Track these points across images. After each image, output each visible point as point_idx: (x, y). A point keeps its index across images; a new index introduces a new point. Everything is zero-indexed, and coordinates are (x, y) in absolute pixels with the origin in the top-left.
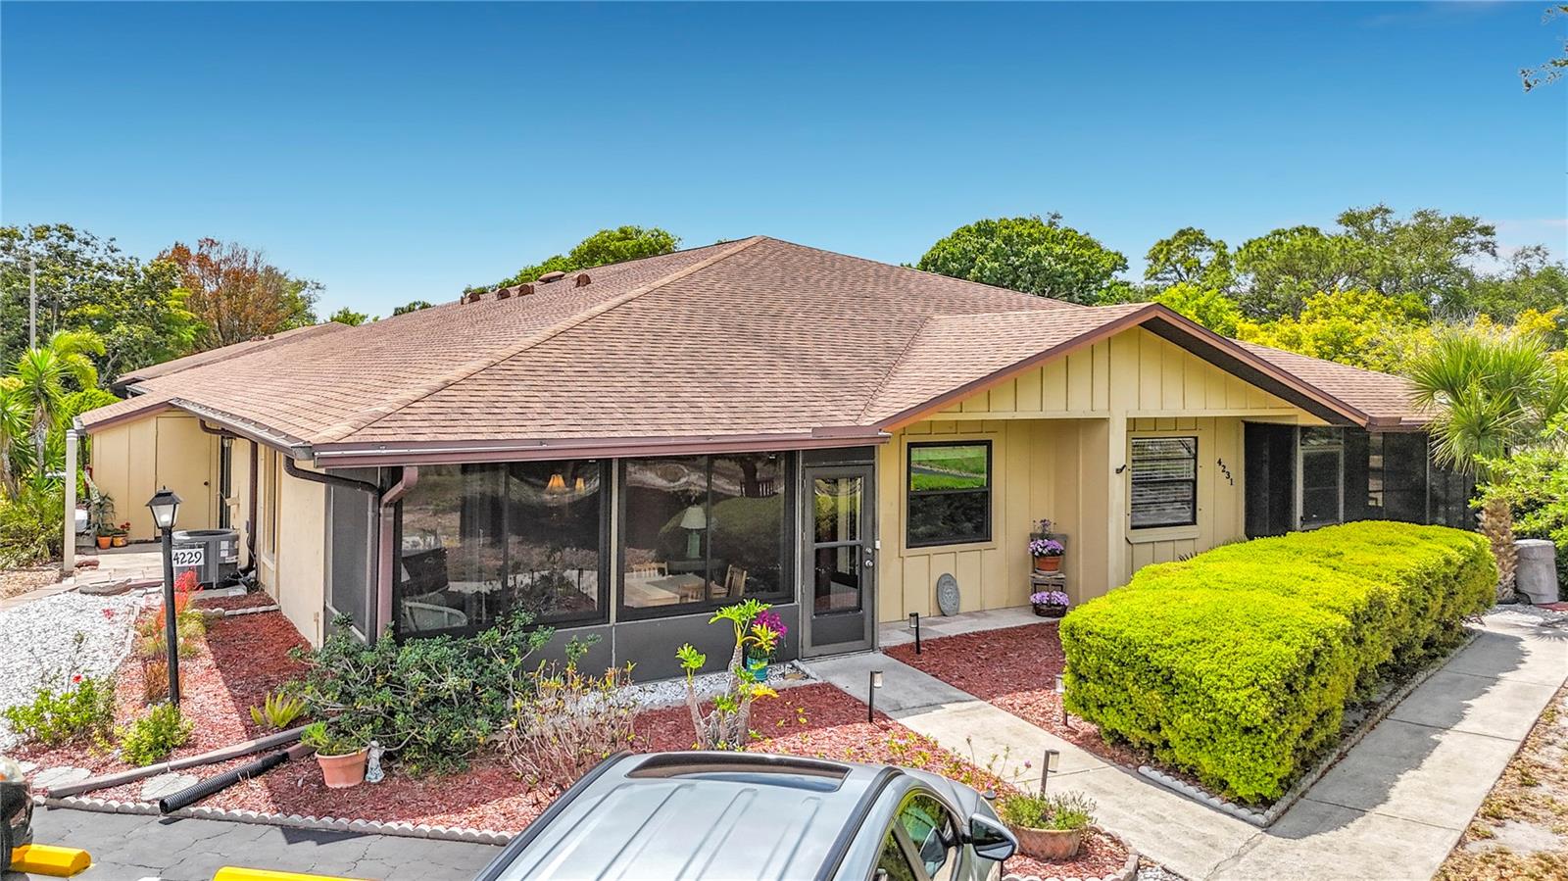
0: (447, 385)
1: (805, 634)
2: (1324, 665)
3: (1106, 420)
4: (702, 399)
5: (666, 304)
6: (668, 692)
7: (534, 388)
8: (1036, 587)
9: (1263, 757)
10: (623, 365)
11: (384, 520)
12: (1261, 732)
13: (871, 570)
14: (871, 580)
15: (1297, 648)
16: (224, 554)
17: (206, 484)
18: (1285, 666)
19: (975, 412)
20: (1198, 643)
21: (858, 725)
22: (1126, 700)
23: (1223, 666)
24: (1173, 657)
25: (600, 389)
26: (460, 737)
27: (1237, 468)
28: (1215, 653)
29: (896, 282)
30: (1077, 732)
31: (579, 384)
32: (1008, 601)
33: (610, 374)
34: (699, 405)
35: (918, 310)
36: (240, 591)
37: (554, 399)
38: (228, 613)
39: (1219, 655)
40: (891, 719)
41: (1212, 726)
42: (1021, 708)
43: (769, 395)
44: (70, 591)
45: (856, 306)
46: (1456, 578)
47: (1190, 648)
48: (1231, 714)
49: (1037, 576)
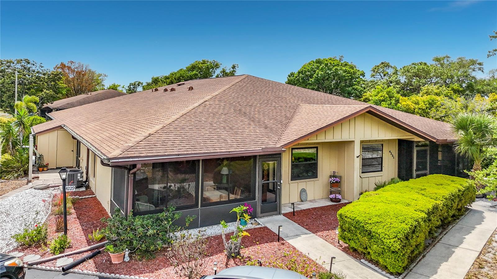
0: (150, 135)
1: (259, 210)
2: (418, 230)
3: (353, 141)
4: (228, 138)
5: (217, 102)
6: (216, 229)
7: (176, 135)
8: (331, 193)
9: (398, 261)
10: (204, 126)
11: (130, 178)
12: (397, 253)
13: (279, 190)
14: (279, 192)
15: (409, 226)
16: (79, 178)
17: (72, 151)
18: (405, 232)
19: (313, 140)
20: (379, 223)
21: (275, 243)
22: (357, 239)
23: (386, 231)
24: (371, 227)
25: (196, 135)
26: (153, 248)
27: (396, 153)
28: (384, 226)
29: (289, 92)
30: (342, 246)
31: (190, 133)
32: (323, 196)
33: (200, 129)
34: (227, 140)
35: (296, 102)
36: (83, 189)
37: (182, 139)
38: (80, 198)
39: (385, 227)
40: (285, 241)
41: (383, 250)
42: (325, 237)
43: (248, 135)
44: (31, 188)
45: (276, 101)
46: (462, 195)
47: (376, 224)
48: (388, 247)
49: (332, 189)
